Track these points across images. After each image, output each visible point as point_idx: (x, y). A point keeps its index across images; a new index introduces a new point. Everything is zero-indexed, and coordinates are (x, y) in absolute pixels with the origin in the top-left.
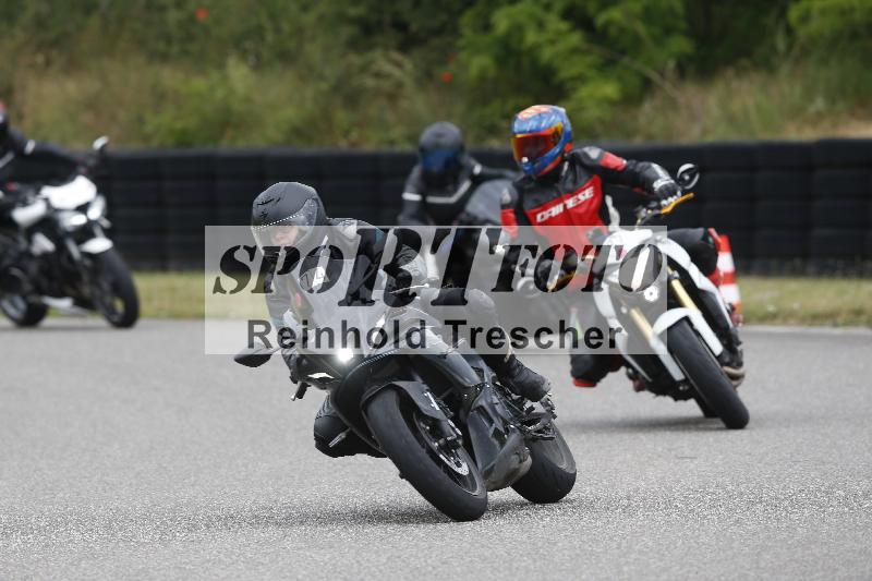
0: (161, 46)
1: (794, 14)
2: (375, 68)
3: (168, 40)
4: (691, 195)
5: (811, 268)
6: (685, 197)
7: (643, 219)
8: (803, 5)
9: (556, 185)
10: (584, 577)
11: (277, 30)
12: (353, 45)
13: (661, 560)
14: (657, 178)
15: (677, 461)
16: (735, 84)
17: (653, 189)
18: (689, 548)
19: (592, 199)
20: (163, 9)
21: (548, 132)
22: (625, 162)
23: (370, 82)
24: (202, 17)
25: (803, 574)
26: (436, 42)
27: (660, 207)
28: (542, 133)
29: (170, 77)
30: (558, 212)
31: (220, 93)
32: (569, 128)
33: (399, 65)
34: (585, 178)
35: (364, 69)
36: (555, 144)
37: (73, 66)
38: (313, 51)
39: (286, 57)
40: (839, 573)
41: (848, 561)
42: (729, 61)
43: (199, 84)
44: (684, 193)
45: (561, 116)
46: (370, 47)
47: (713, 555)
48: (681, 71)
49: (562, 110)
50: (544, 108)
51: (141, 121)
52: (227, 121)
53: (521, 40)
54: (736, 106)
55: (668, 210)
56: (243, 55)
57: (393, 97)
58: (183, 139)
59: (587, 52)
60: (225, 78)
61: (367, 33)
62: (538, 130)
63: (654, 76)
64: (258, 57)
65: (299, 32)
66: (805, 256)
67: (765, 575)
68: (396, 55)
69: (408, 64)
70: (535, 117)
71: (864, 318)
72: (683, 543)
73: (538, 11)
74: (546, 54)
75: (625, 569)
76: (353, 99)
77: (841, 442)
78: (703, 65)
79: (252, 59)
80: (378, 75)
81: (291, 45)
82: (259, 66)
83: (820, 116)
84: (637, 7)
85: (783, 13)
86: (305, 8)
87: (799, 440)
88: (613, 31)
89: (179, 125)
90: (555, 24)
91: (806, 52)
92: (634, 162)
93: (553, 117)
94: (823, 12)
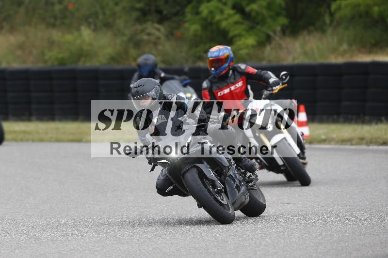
0: (52, 20)
1: (334, 7)
2: (148, 31)
3: (55, 18)
4: (286, 85)
5: (341, 119)
6: (283, 86)
7: (265, 95)
8: (338, 2)
9: (226, 80)
10: (240, 256)
11: (104, 14)
12: (138, 20)
13: (274, 249)
14: (271, 77)
15: (281, 205)
16: (307, 38)
17: (269, 82)
18: (287, 243)
19: (242, 86)
20: (53, 4)
21: (223, 57)
22: (256, 71)
23: (145, 37)
24: (71, 8)
25: (337, 255)
26: (175, 19)
27: (273, 90)
28: (221, 57)
29: (56, 35)
30: (227, 92)
31: (78, 42)
32: (232, 55)
33: (159, 30)
34: (239, 77)
35: (143, 31)
36: (226, 62)
37: (12, 30)
38: (120, 23)
39: (108, 25)
40: (353, 255)
41: (357, 249)
42: (304, 28)
43: (69, 37)
44: (283, 84)
45: (229, 50)
46: (145, 21)
47: (297, 247)
48: (284, 32)
49: (229, 48)
50: (221, 47)
51: (43, 54)
52: (81, 54)
53: (213, 18)
54: (308, 48)
55: (276, 91)
56: (89, 25)
57: (155, 44)
58: (62, 62)
59: (242, 23)
60: (81, 35)
61: (144, 15)
62: (219, 56)
63: (271, 34)
64: (95, 25)
65: (114, 14)
66: (339, 114)
67: (320, 255)
68: (157, 26)
69: (162, 28)
70: (218, 51)
71: (364, 141)
72: (284, 241)
73: (220, 5)
74: (224, 24)
75: (258, 253)
76: (138, 44)
77: (354, 196)
78: (293, 29)
79: (92, 26)
80: (149, 34)
81: (110, 20)
82: (95, 30)
83: (345, 52)
84: (264, 4)
85: (329, 7)
86: (116, 4)
87: (336, 196)
88: (253, 14)
89: (60, 56)
90: (229, 11)
91: (339, 24)
92: (260, 70)
93: (225, 51)
94: (346, 6)
